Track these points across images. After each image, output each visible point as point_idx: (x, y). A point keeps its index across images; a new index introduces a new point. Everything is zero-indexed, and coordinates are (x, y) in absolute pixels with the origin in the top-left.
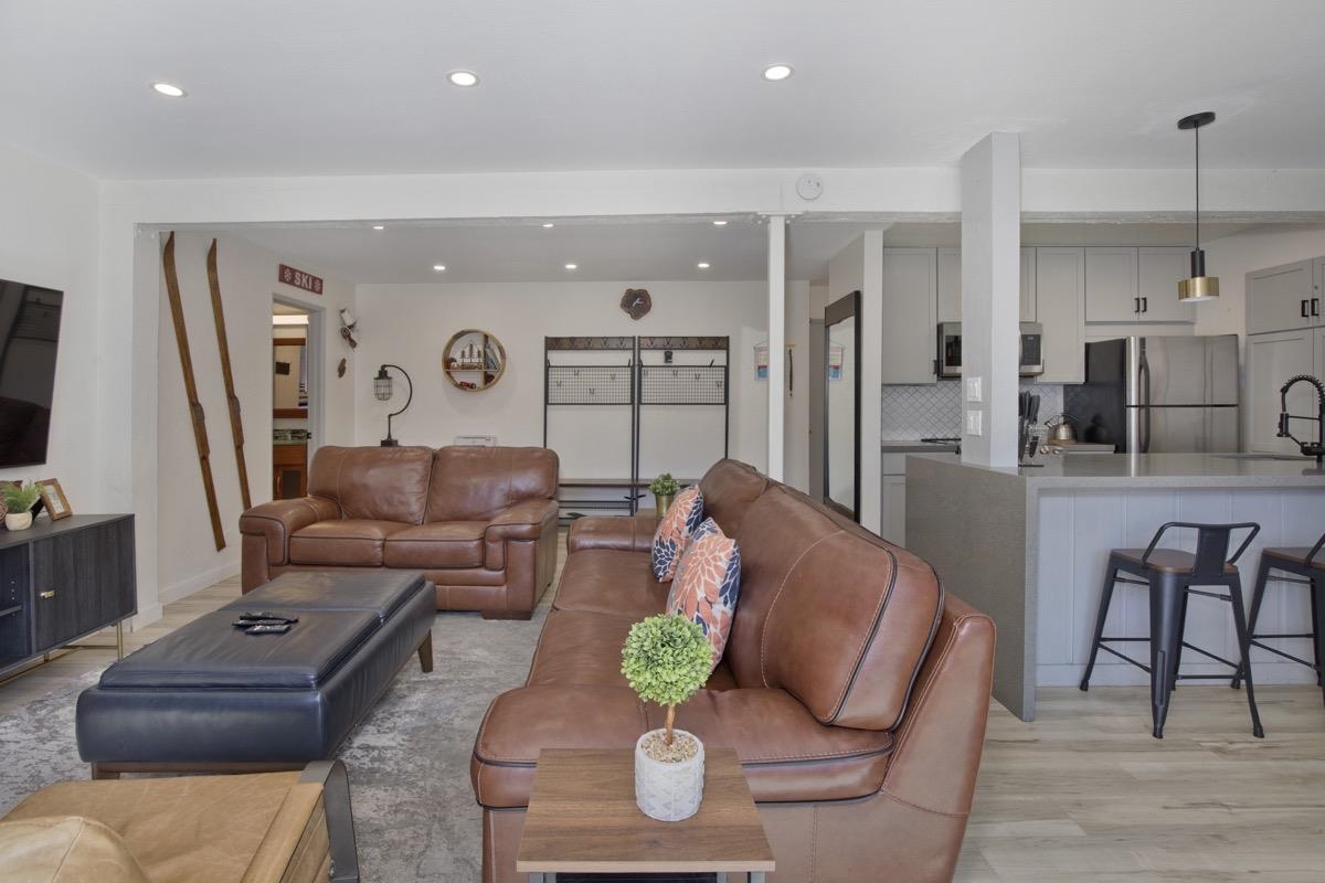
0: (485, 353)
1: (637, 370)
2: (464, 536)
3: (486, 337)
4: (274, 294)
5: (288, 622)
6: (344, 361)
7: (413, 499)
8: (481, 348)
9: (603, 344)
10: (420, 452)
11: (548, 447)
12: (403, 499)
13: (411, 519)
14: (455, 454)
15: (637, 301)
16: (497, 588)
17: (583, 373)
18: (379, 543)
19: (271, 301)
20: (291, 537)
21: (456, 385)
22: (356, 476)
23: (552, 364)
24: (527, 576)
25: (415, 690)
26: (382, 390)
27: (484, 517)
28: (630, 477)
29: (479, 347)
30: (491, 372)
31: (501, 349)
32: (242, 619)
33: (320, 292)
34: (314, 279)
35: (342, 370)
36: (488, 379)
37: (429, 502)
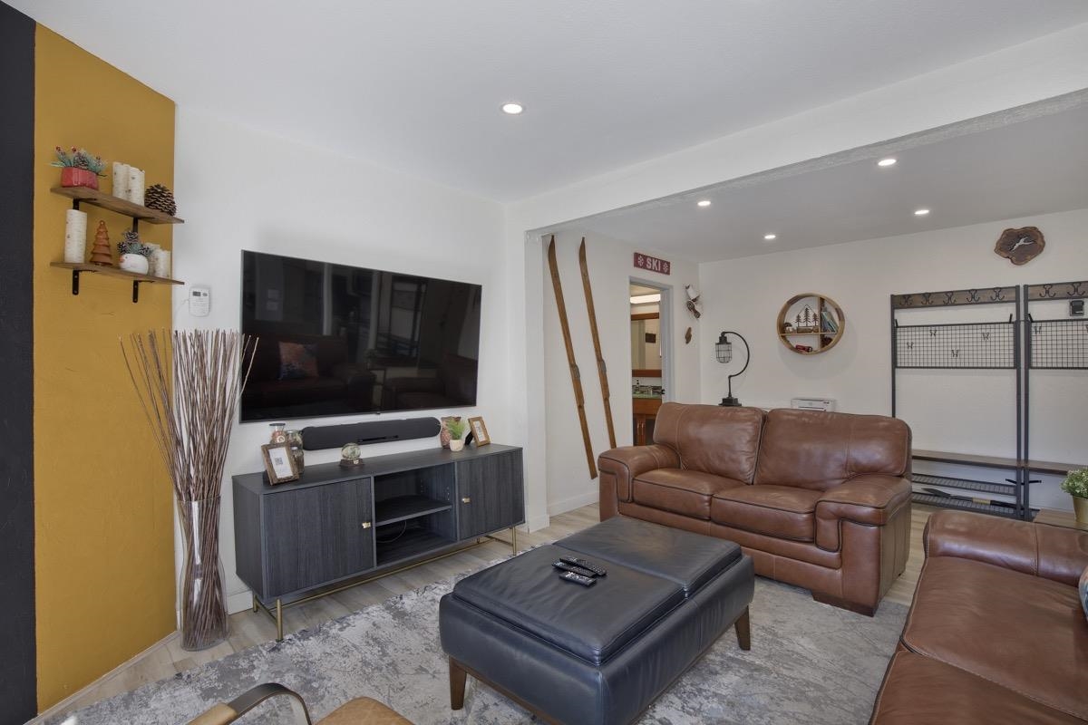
0: (822, 317)
1: (1024, 328)
2: (793, 506)
3: (822, 300)
4: (631, 277)
5: (595, 576)
6: (690, 329)
7: (743, 458)
8: (817, 312)
9: (973, 297)
10: (750, 413)
11: (897, 416)
12: (734, 456)
13: (741, 477)
14: (786, 417)
15: (1022, 242)
16: (831, 570)
17: (940, 332)
18: (706, 498)
19: (628, 283)
20: (633, 479)
21: (792, 349)
22: (693, 430)
23: (899, 325)
24: (868, 567)
25: (729, 668)
26: (722, 354)
27: (818, 488)
28: (1015, 456)
29: (814, 310)
30: (828, 335)
31: (838, 311)
32: (562, 561)
33: (668, 273)
34: (663, 262)
35: (688, 338)
36: (825, 342)
37: (758, 465)
